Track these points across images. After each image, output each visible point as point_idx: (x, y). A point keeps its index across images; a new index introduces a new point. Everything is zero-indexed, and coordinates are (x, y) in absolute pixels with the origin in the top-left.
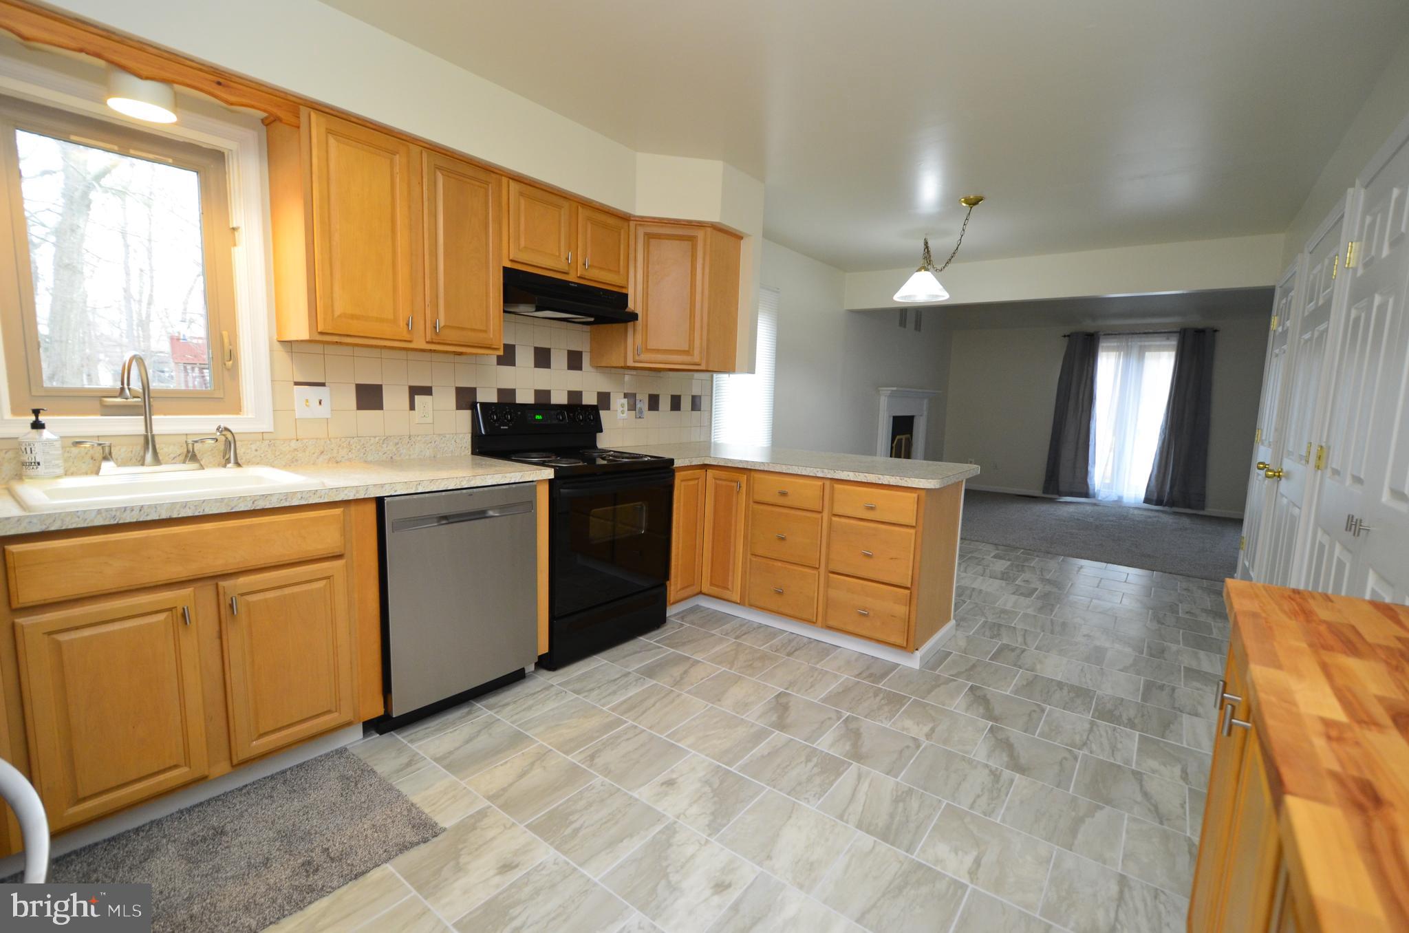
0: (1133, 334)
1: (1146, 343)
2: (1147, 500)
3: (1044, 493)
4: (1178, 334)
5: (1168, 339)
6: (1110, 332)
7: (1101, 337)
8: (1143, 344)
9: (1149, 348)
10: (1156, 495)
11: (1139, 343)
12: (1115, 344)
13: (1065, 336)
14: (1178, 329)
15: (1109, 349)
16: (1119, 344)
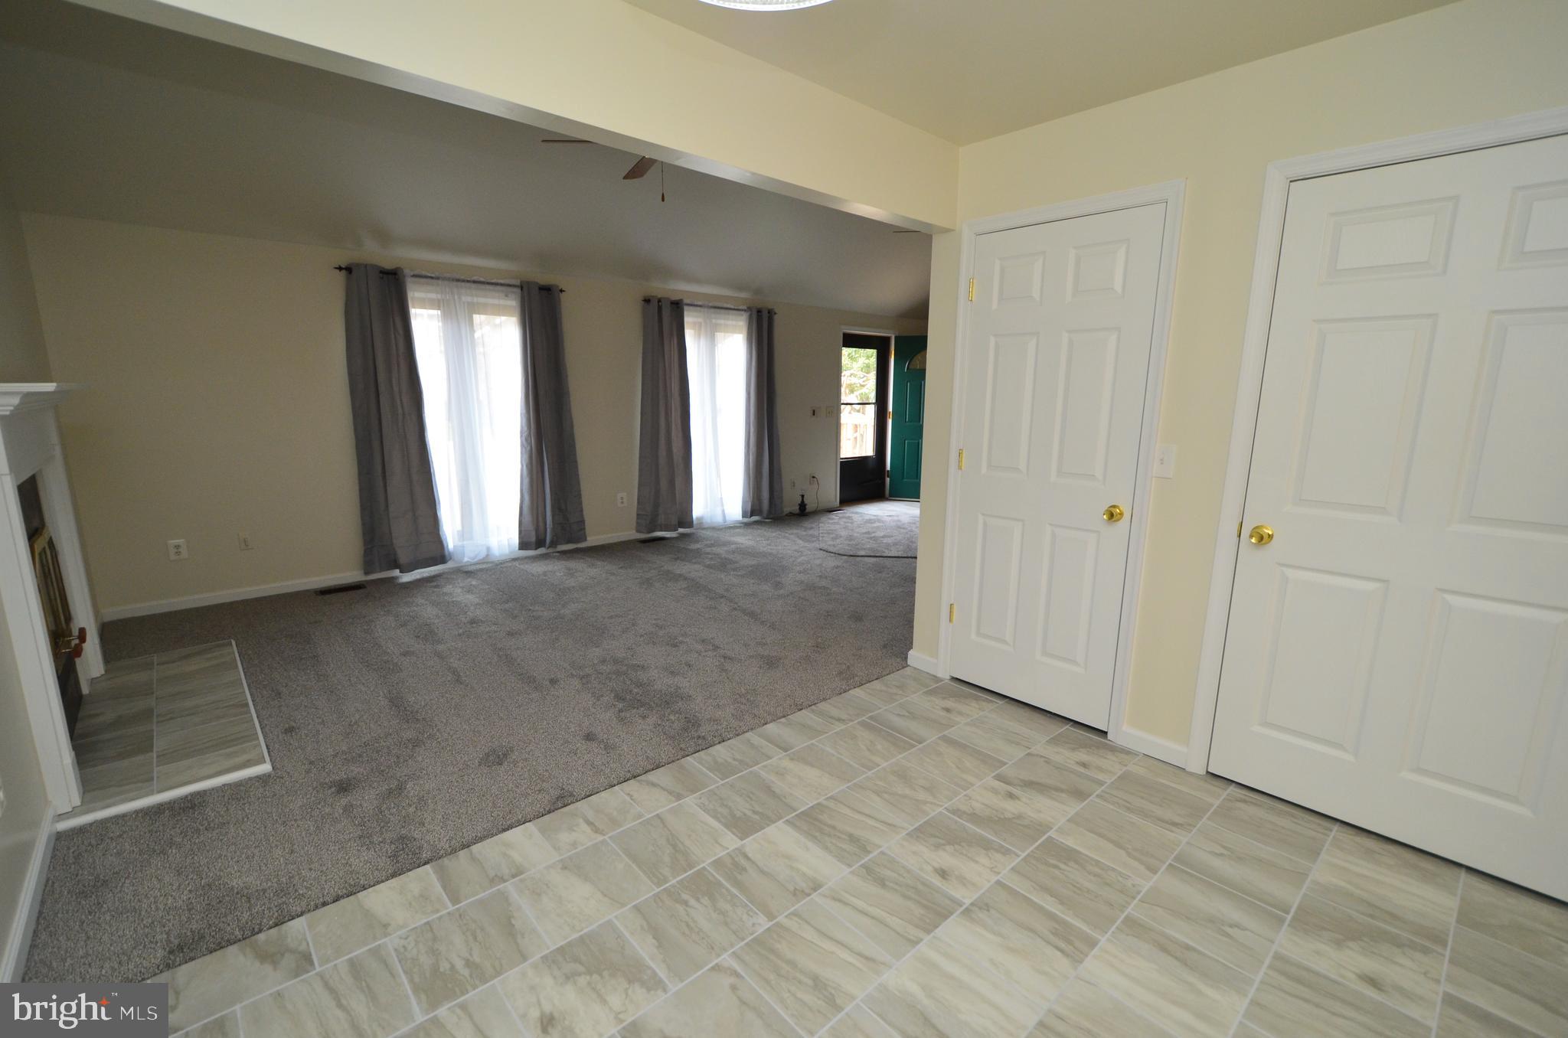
0: (458, 280)
1: (482, 300)
2: (523, 545)
3: (367, 573)
4: (518, 291)
5: (507, 296)
6: (424, 273)
7: (408, 280)
8: (475, 300)
9: (484, 309)
10: (533, 533)
11: (469, 299)
12: (432, 296)
13: (340, 269)
14: (518, 283)
15: (423, 302)
16: (439, 296)
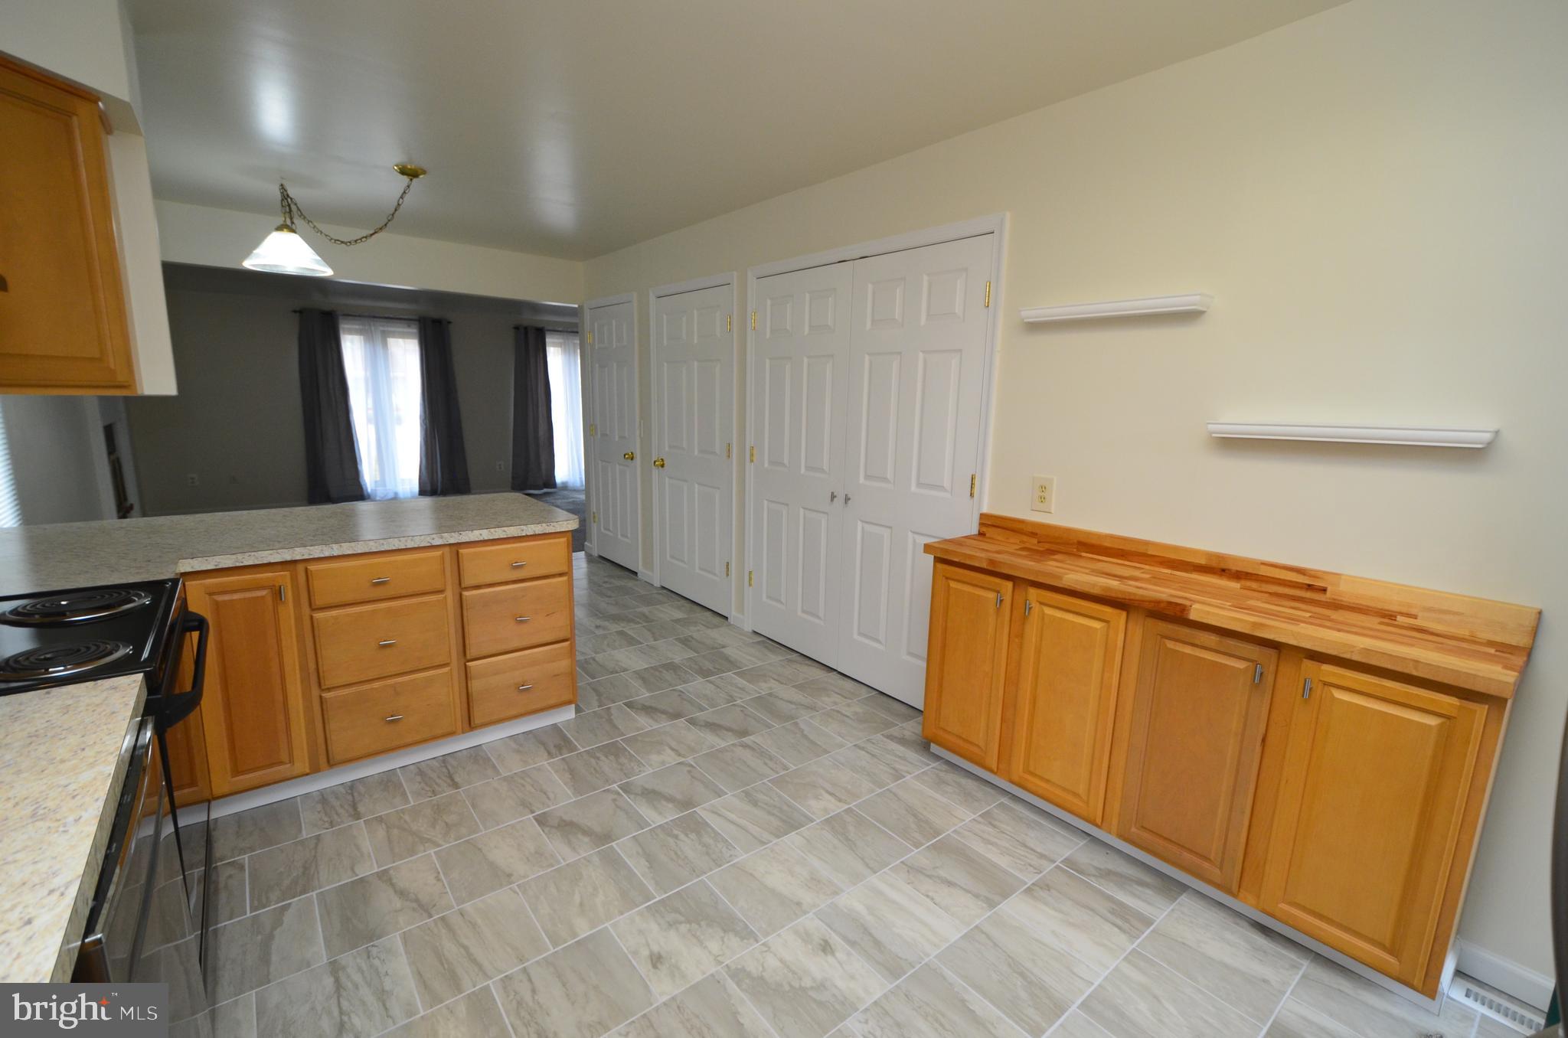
0: (375, 317)
1: (390, 329)
4: (417, 323)
5: (409, 326)
6: (349, 313)
7: (340, 317)
8: (386, 329)
9: (394, 335)
11: (382, 328)
12: (357, 327)
13: (295, 312)
14: (417, 318)
15: (351, 332)
16: (361, 327)
